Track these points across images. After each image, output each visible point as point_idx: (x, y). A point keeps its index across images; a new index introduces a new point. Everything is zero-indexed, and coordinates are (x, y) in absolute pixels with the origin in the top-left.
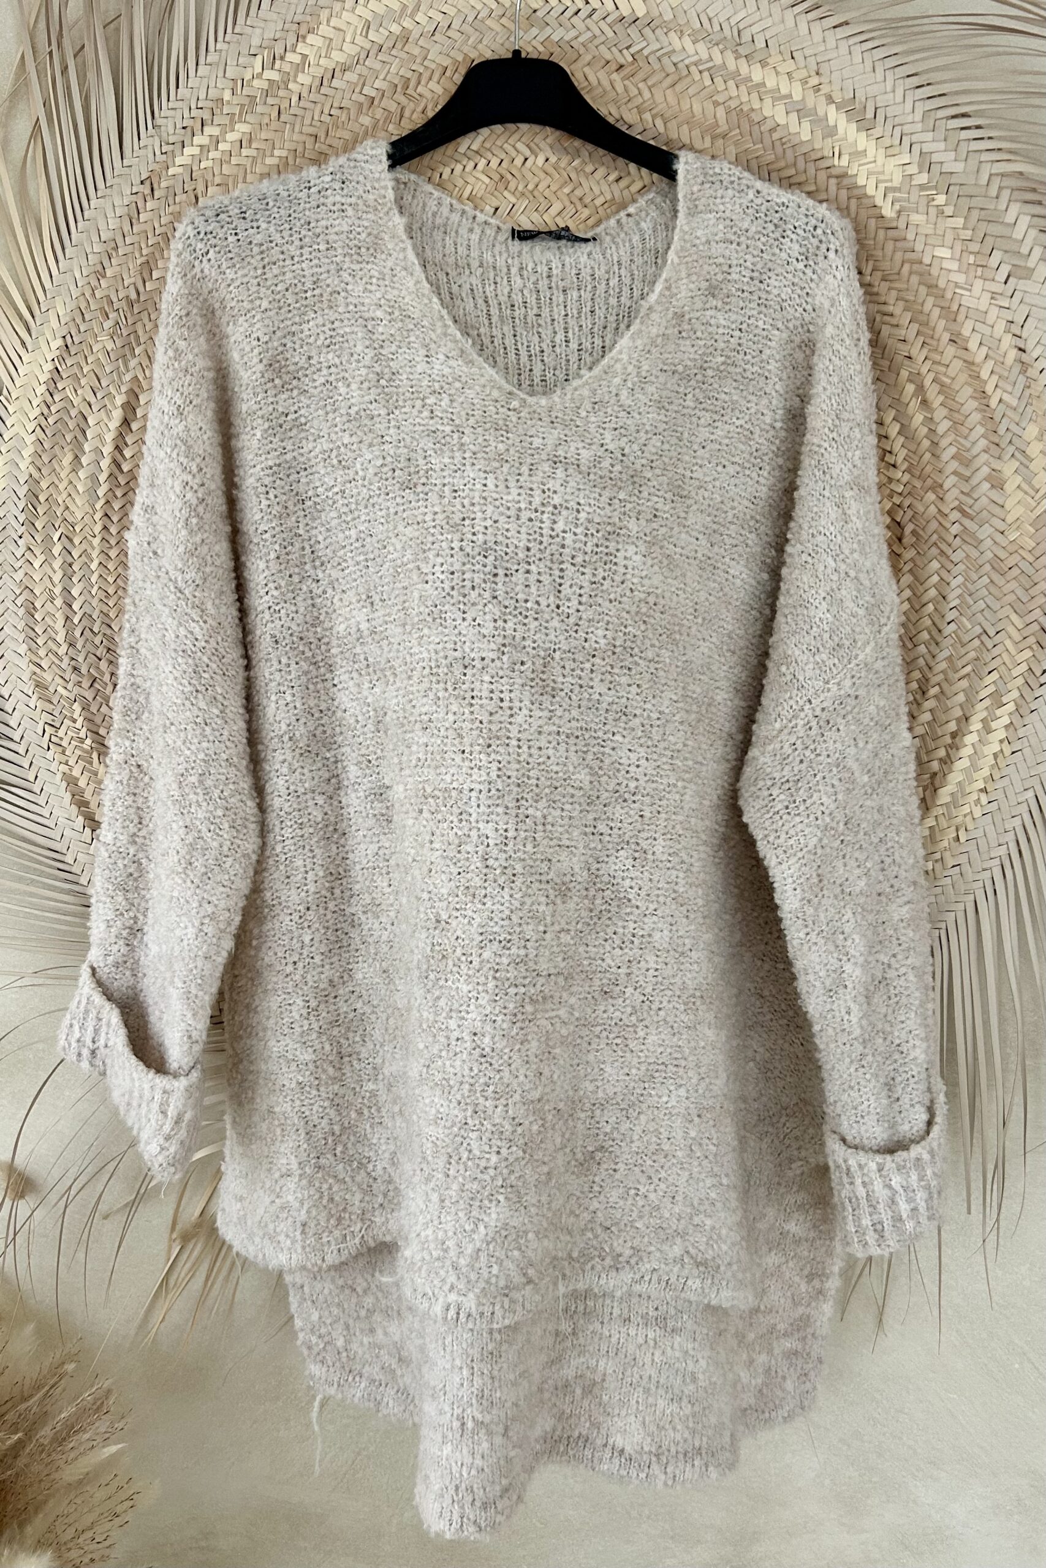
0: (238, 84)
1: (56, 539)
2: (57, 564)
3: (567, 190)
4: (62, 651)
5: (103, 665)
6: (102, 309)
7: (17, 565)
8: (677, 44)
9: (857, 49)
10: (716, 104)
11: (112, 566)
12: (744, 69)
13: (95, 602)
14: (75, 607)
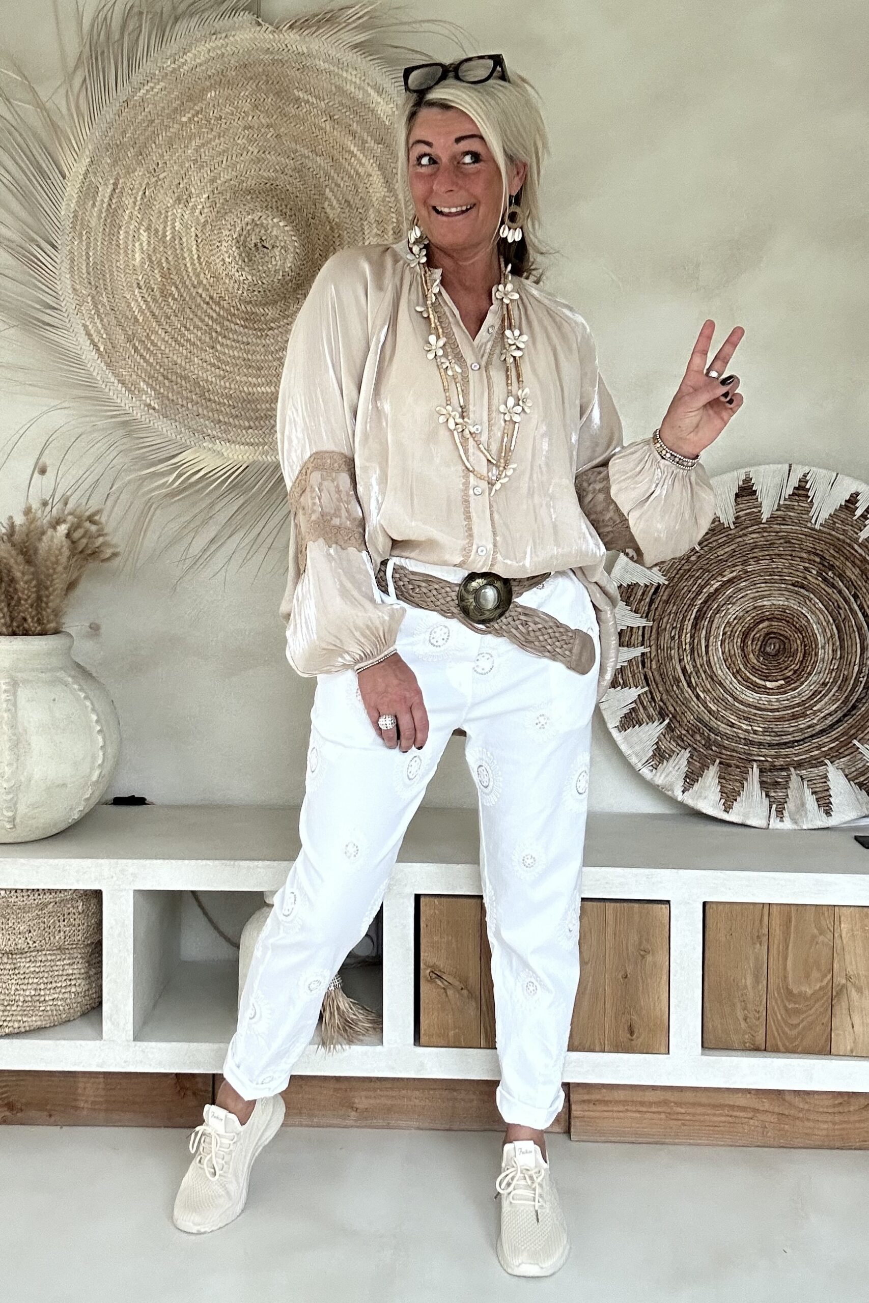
0: (161, 68)
1: (84, 233)
2: (84, 243)
3: (279, 110)
4: (84, 276)
5: (101, 281)
6: (106, 148)
7: (68, 243)
8: (318, 63)
9: (377, 69)
10: (331, 84)
11: (106, 243)
12: (340, 72)
13: (98, 258)
14: (91, 259)
